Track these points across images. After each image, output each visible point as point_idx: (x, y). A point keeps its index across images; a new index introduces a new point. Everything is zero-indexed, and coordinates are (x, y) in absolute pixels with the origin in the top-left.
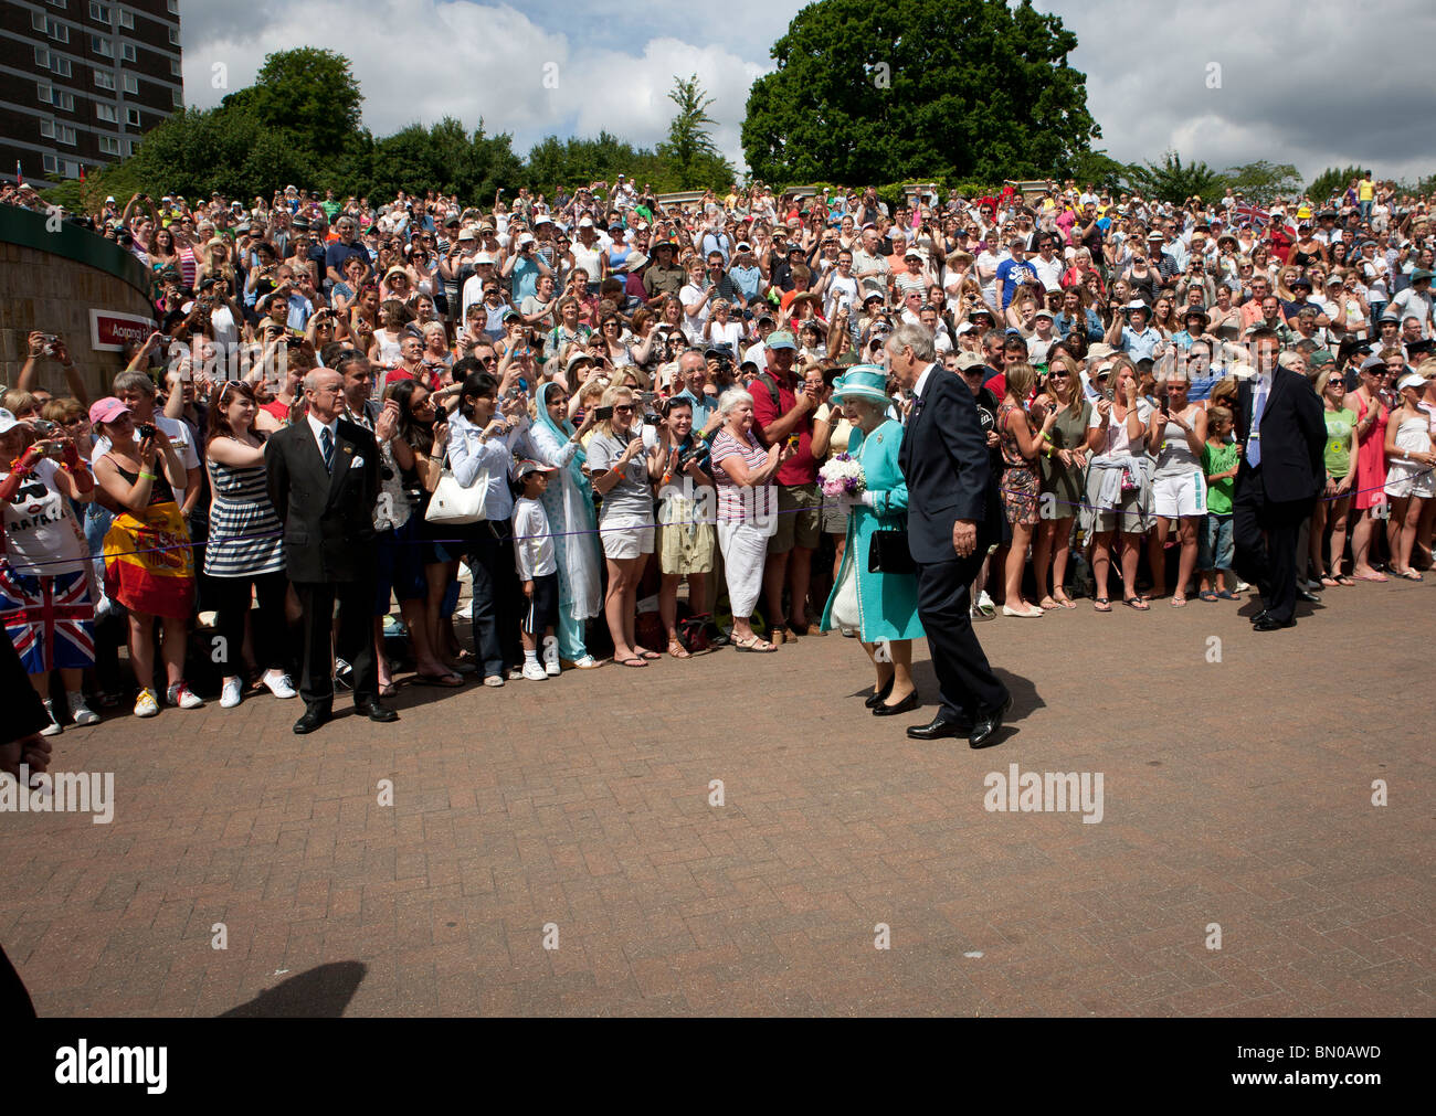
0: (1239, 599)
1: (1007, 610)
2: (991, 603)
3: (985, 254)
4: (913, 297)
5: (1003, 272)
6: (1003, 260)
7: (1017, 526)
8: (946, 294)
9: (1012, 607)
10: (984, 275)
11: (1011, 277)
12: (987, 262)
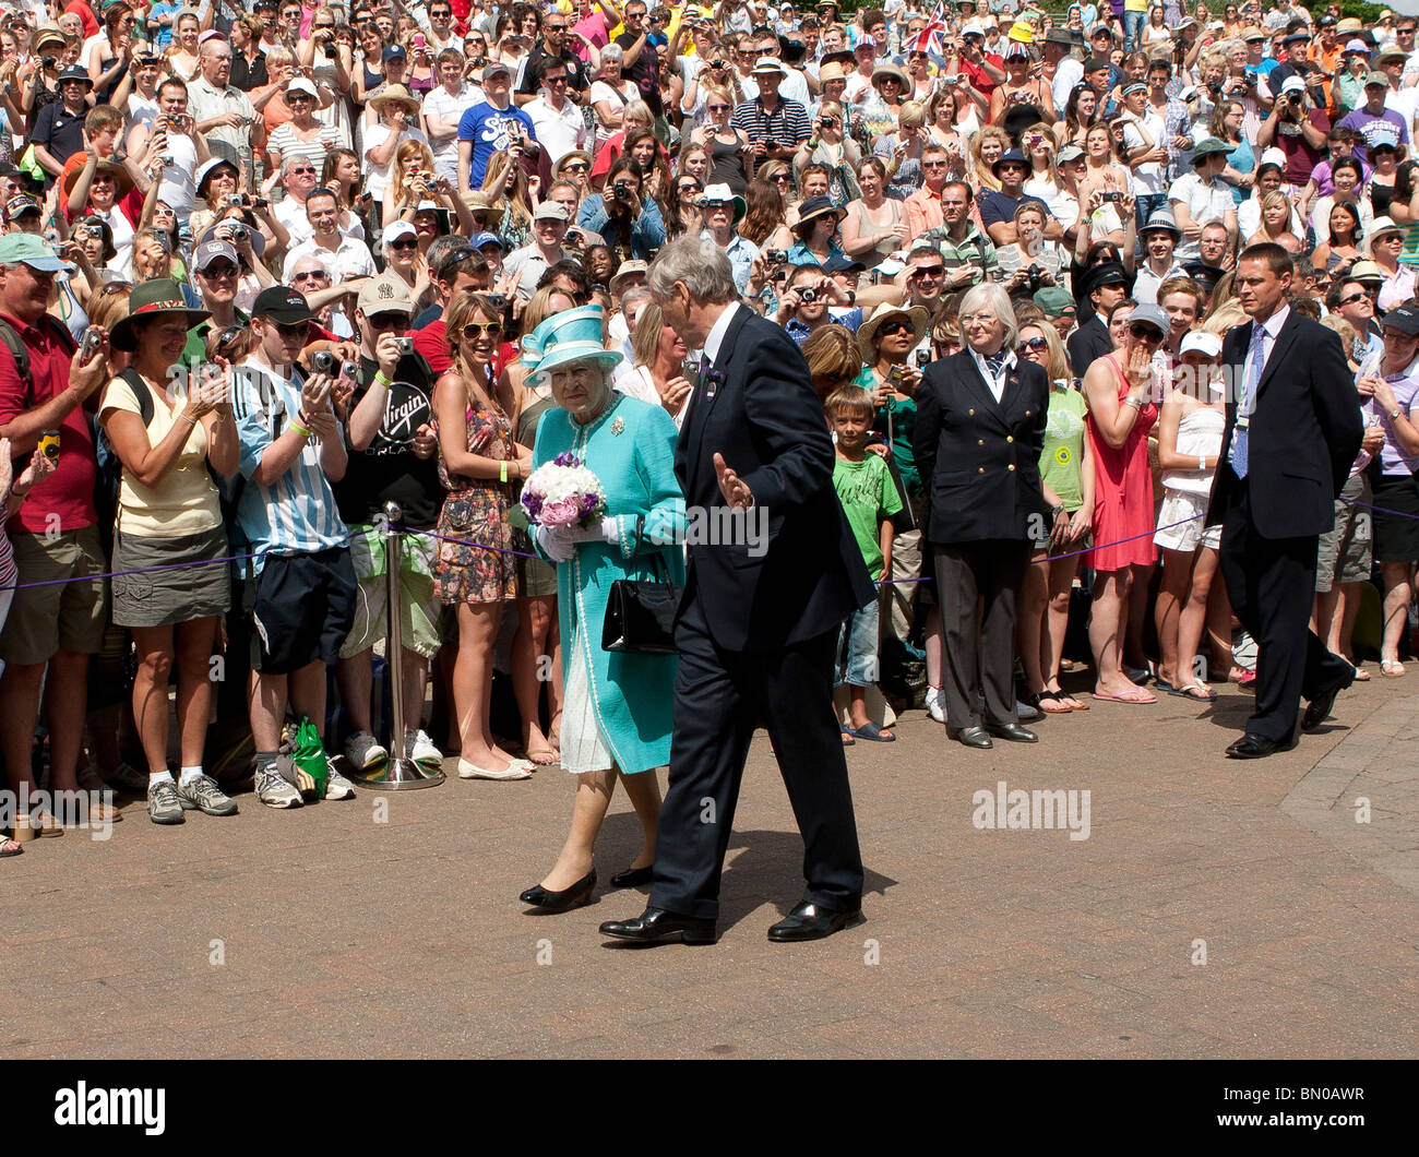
0: (893, 739)
1: (465, 767)
2: (435, 753)
3: (439, 93)
4: (300, 171)
5: (471, 128)
6: (469, 104)
7: (464, 610)
8: (365, 163)
9: (474, 762)
10: (436, 133)
11: (486, 136)
12: (443, 109)
